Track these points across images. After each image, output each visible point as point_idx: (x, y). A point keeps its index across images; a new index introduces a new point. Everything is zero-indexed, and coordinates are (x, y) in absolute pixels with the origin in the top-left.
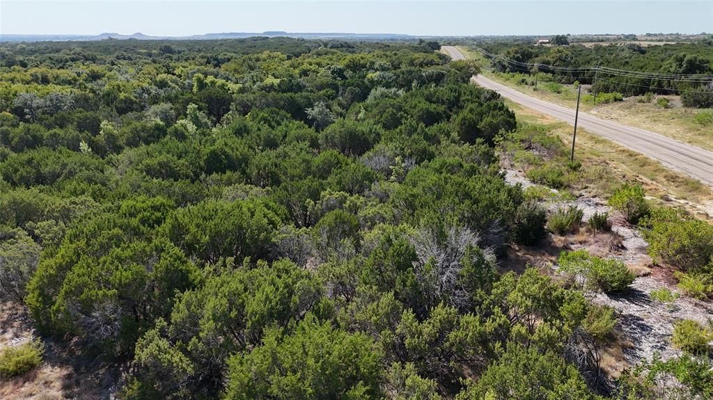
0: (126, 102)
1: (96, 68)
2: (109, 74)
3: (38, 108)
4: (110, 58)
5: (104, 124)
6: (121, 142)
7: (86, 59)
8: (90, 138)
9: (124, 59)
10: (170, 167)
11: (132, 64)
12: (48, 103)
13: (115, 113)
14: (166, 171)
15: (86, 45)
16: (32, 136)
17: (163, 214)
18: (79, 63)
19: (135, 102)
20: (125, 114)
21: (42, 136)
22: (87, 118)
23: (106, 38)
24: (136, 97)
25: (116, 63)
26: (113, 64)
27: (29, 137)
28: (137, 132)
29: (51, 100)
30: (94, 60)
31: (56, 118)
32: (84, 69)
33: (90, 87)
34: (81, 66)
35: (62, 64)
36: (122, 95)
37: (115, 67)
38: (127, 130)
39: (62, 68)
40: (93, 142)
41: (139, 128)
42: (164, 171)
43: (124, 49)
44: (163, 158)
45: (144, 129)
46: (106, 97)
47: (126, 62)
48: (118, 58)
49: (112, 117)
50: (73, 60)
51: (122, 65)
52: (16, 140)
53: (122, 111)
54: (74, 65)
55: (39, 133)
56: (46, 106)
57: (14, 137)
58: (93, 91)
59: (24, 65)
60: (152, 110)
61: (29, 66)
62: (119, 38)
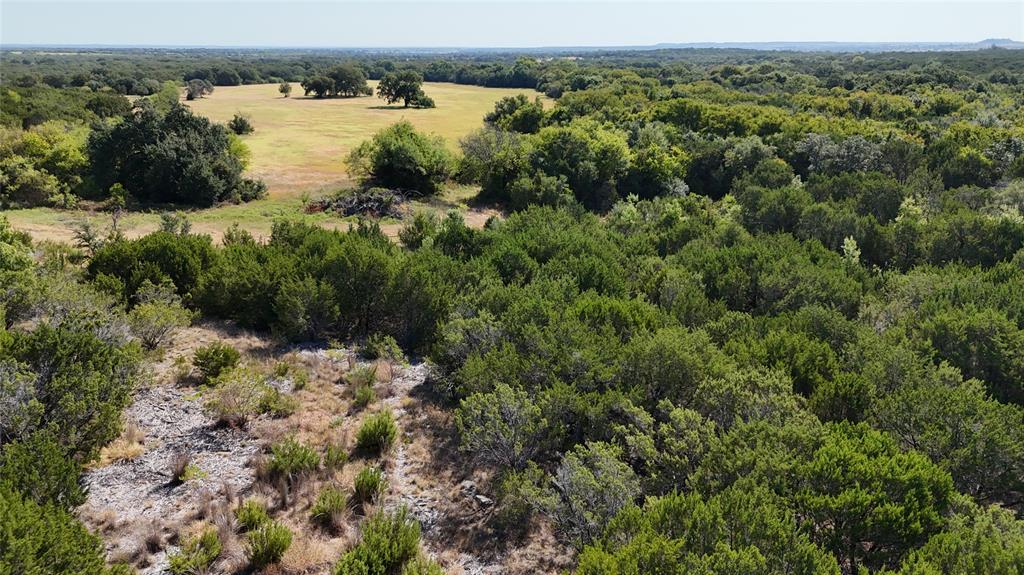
0: (967, 164)
1: (949, 95)
2: (966, 105)
3: (828, 157)
4: (980, 79)
5: (907, 203)
6: (924, 245)
7: (940, 80)
8: (873, 226)
9: (1004, 81)
10: (992, 346)
11: (1012, 91)
12: (843, 152)
13: (939, 183)
14: (980, 350)
15: (949, 58)
16: (786, 209)
17: (906, 514)
18: (927, 86)
19: (985, 166)
20: (956, 188)
21: (801, 210)
22: (881, 190)
23: (988, 46)
24: (989, 157)
25: (985, 88)
26: (980, 89)
27: (783, 209)
28: (961, 231)
29: (849, 148)
30: (951, 82)
31: (835, 182)
32: (929, 96)
33: (923, 127)
34: (928, 92)
35: (900, 87)
36: (965, 152)
37: (982, 95)
38: (943, 224)
39: (899, 93)
40: (876, 233)
41: (967, 226)
42: (973, 348)
43: (1010, 65)
44: (984, 318)
45: (976, 228)
46: (936, 153)
47: (1004, 86)
48: (993, 80)
49: (931, 189)
50: (920, 81)
51: (996, 92)
52: (763, 209)
53: (952, 181)
54: (918, 89)
55: (796, 206)
56: (838, 156)
57: (762, 205)
58: (926, 135)
59: (849, 86)
60: (1008, 190)
61: (855, 88)
62: (1009, 47)
